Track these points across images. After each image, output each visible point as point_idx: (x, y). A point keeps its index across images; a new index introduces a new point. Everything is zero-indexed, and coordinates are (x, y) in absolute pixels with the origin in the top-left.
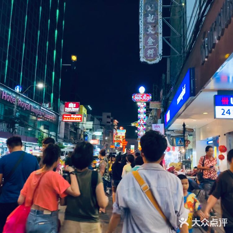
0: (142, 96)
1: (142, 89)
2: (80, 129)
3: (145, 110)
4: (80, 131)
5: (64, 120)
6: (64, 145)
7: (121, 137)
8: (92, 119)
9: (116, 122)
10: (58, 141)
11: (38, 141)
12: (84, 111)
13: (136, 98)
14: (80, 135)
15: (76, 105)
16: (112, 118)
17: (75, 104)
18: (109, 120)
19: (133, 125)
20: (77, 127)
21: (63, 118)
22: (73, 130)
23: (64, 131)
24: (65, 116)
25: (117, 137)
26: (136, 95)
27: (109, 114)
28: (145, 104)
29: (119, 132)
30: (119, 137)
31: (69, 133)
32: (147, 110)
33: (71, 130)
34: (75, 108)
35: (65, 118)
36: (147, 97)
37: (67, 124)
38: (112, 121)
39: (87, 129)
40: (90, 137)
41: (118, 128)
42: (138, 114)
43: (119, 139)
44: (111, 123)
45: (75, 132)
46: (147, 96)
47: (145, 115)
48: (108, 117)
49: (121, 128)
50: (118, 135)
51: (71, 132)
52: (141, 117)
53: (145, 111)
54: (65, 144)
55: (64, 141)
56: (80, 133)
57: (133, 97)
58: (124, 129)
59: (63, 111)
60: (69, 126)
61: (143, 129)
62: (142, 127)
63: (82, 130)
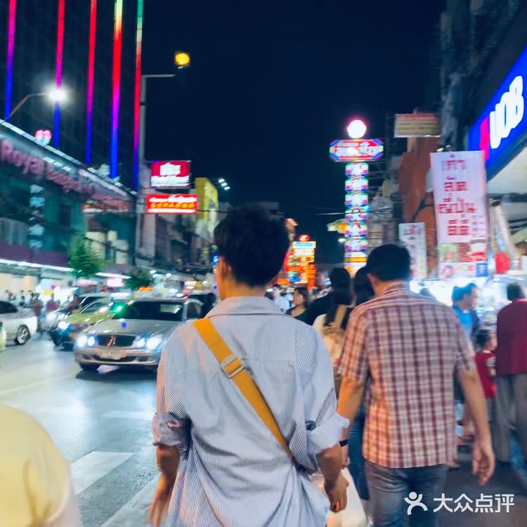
0: (357, 145)
1: (357, 128)
2: (197, 236)
3: (365, 182)
4: (199, 240)
5: (151, 211)
6: (154, 276)
7: (303, 259)
9: (291, 223)
10: (138, 266)
11: (69, 263)
12: (210, 192)
13: (340, 151)
14: (200, 252)
15: (182, 169)
17: (178, 167)
19: (332, 228)
20: (191, 230)
21: (149, 205)
22: (179, 238)
23: (156, 240)
24: (153, 200)
25: (295, 258)
26: (341, 143)
27: (275, 205)
28: (366, 167)
29: (299, 247)
30: (299, 260)
31: (168, 245)
32: (370, 184)
33: (173, 239)
34: (179, 176)
35: (153, 205)
36: (371, 148)
37: (160, 220)
41: (297, 239)
42: (346, 193)
43: (298, 264)
45: (186, 243)
46: (372, 144)
47: (365, 197)
49: (303, 238)
50: (295, 254)
51: (174, 242)
52: (354, 203)
53: (365, 186)
54: (157, 273)
55: (156, 266)
56: (198, 245)
57: (332, 150)
58: (310, 239)
59: (146, 184)
60: (169, 228)
61: (360, 233)
62: (355, 227)
63: (203, 240)
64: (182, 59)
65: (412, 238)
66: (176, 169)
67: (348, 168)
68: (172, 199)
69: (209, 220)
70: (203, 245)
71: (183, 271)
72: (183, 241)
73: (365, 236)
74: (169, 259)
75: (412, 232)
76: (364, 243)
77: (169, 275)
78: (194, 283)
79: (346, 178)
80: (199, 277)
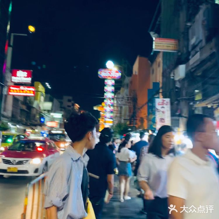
0: (110, 72)
1: (110, 64)
2: (34, 108)
3: (113, 88)
4: (34, 110)
5: (11, 93)
8: (51, 100)
9: (77, 106)
10: (2, 120)
12: (41, 88)
14: (34, 116)
15: (28, 74)
16: (72, 102)
18: (70, 104)
19: (95, 108)
20: (31, 105)
21: (9, 90)
22: (24, 108)
23: (13, 109)
24: (12, 88)
26: (103, 70)
27: (71, 98)
31: (19, 111)
33: (22, 108)
35: (12, 91)
36: (116, 73)
37: (15, 99)
38: (73, 105)
39: (45, 110)
40: (47, 119)
42: (105, 92)
44: (72, 107)
45: (28, 111)
47: (113, 95)
48: (69, 101)
51: (22, 110)
52: (108, 97)
53: (113, 90)
56: (34, 112)
57: (99, 72)
59: (9, 80)
60: (20, 103)
61: (110, 110)
62: (108, 107)
63: (37, 110)
64: (32, 29)
65: (163, 107)
66: (25, 74)
67: (106, 81)
68: (22, 88)
69: (40, 101)
70: (37, 113)
71: (26, 125)
72: (26, 110)
73: (112, 112)
74: (19, 118)
75: (163, 104)
76: (112, 115)
77: (18, 126)
78: (31, 131)
79: (105, 85)
80: (34, 127)
